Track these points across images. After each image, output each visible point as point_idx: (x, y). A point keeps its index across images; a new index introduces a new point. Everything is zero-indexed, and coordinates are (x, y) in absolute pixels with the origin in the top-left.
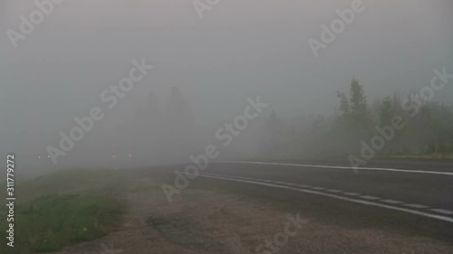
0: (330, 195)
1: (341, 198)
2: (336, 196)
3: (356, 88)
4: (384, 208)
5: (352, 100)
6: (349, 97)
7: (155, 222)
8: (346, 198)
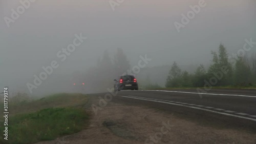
0: (207, 110)
1: (213, 111)
2: (210, 111)
3: (222, 49)
4: (238, 118)
5: (219, 56)
6: (218, 54)
7: (107, 124)
8: (216, 112)
